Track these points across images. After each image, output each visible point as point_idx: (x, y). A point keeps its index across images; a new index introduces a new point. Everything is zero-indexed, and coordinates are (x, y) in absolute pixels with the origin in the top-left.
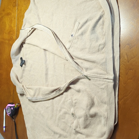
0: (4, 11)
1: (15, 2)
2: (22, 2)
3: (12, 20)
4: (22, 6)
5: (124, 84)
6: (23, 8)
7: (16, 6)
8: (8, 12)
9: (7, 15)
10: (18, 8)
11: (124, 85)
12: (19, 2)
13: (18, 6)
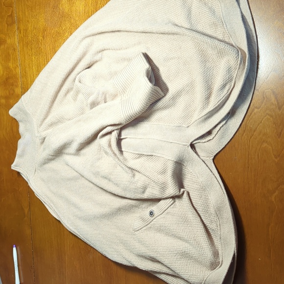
1: (12, 14)
2: (27, 13)
3: (8, 53)
4: (28, 21)
5: (276, 158)
6: (30, 25)
7: (13, 22)
10: (18, 28)
11: (276, 160)
12: (21, 13)
13: (19, 22)
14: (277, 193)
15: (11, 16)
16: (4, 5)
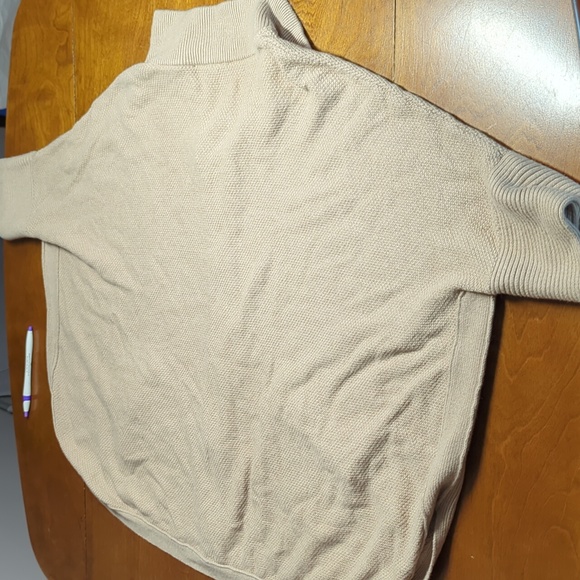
0: (25, 82)
1: (66, 45)
2: (92, 46)
3: (58, 118)
4: (95, 62)
6: (97, 69)
7: (67, 61)
8: (42, 87)
9: (38, 99)
10: (77, 72)
12: (82, 43)
13: (78, 60)
14: (509, 439)
15: (66, 48)
16: (54, 25)
